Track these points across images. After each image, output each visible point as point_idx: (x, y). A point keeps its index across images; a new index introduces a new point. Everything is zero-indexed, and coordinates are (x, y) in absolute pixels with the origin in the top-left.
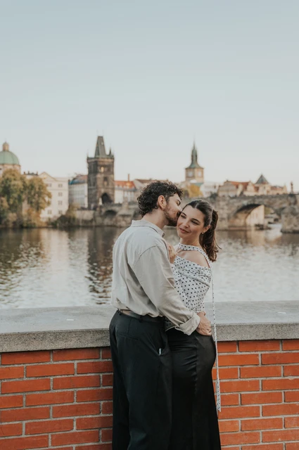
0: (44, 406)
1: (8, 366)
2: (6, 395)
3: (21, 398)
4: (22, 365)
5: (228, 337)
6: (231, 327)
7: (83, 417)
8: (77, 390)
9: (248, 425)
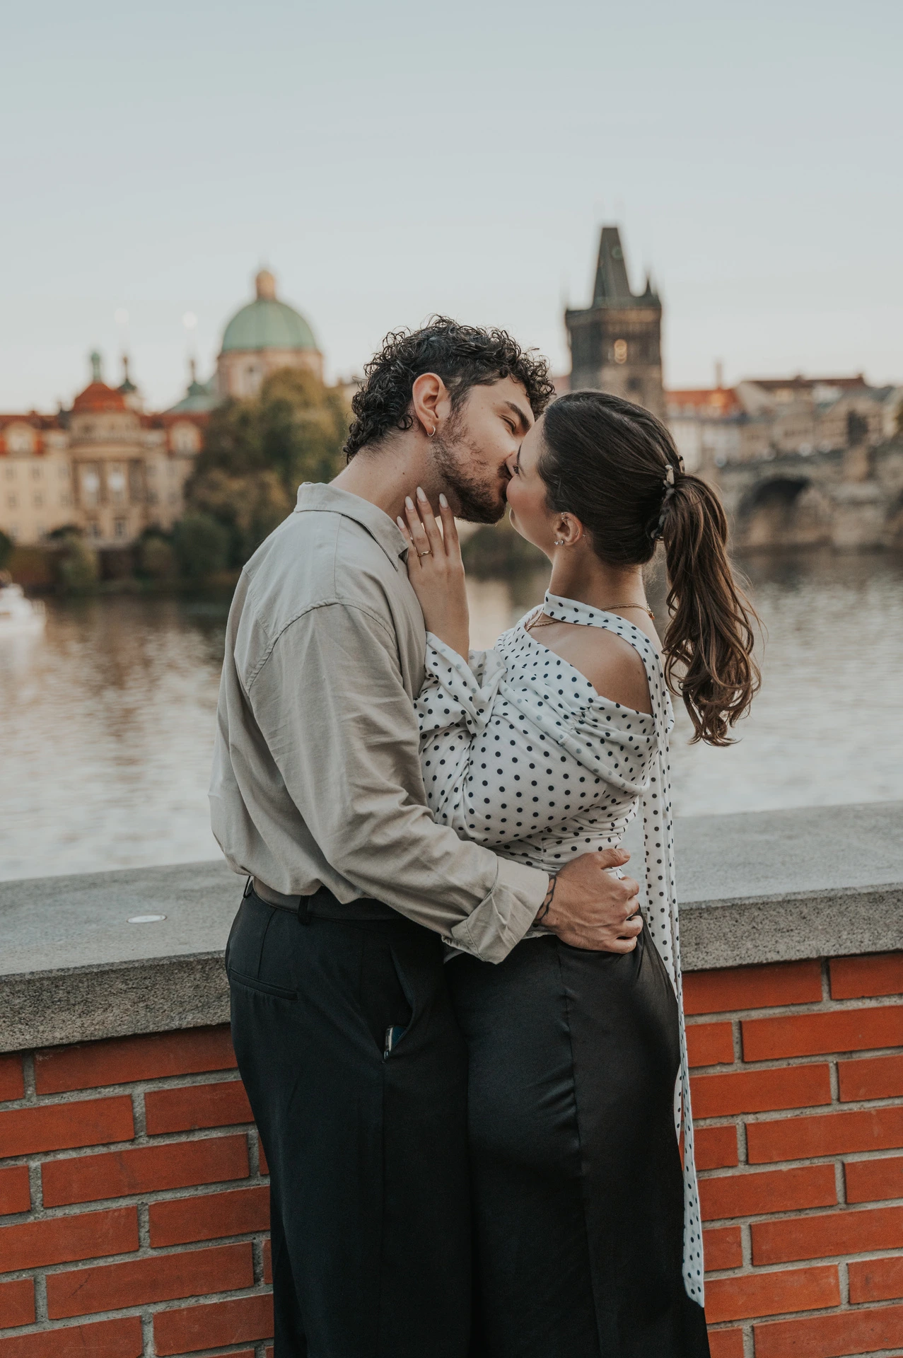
0: (8, 1279)
5: (781, 947)
6: (790, 907)
7: (184, 1304)
8: (152, 1200)
9: (877, 1279)
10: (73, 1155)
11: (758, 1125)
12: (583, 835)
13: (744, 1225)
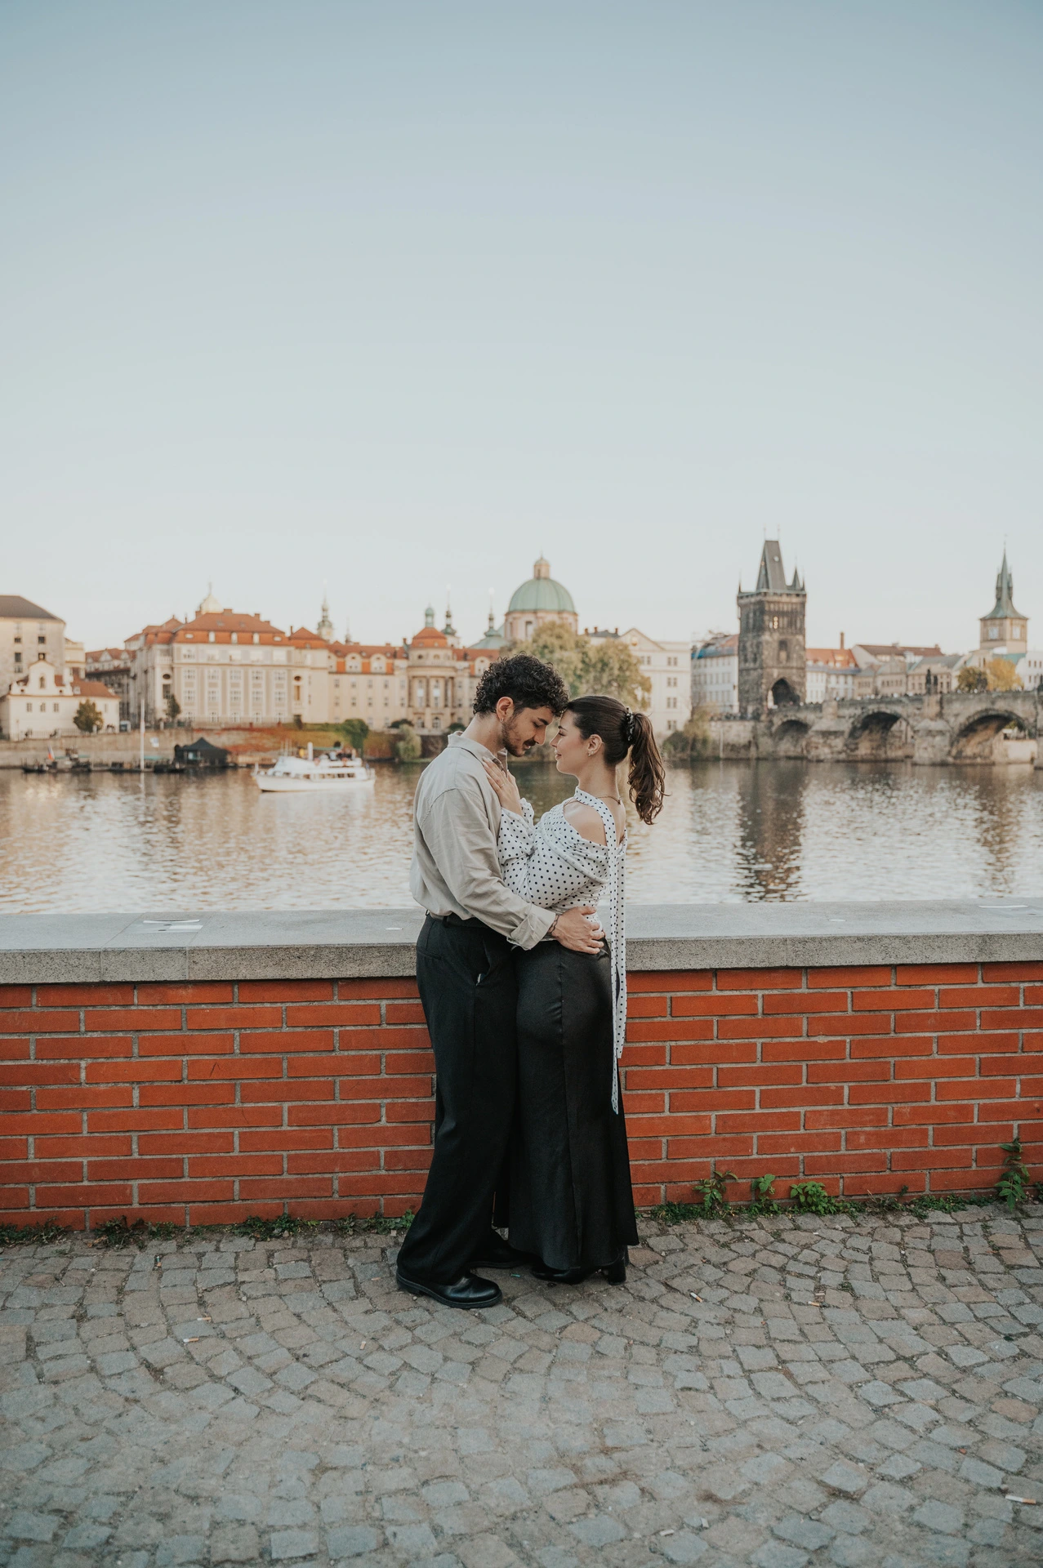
0: (322, 1079)
1: (252, 1006)
2: (249, 1056)
3: (280, 1062)
4: (279, 1005)
5: (692, 963)
6: (698, 943)
7: (400, 1101)
8: (387, 1052)
9: (730, 1123)
10: (353, 1028)
11: (677, 1047)
12: (577, 898)
13: (666, 1093)
